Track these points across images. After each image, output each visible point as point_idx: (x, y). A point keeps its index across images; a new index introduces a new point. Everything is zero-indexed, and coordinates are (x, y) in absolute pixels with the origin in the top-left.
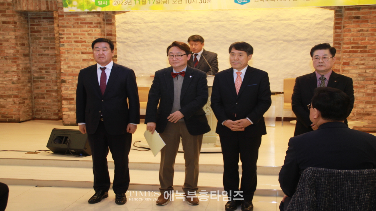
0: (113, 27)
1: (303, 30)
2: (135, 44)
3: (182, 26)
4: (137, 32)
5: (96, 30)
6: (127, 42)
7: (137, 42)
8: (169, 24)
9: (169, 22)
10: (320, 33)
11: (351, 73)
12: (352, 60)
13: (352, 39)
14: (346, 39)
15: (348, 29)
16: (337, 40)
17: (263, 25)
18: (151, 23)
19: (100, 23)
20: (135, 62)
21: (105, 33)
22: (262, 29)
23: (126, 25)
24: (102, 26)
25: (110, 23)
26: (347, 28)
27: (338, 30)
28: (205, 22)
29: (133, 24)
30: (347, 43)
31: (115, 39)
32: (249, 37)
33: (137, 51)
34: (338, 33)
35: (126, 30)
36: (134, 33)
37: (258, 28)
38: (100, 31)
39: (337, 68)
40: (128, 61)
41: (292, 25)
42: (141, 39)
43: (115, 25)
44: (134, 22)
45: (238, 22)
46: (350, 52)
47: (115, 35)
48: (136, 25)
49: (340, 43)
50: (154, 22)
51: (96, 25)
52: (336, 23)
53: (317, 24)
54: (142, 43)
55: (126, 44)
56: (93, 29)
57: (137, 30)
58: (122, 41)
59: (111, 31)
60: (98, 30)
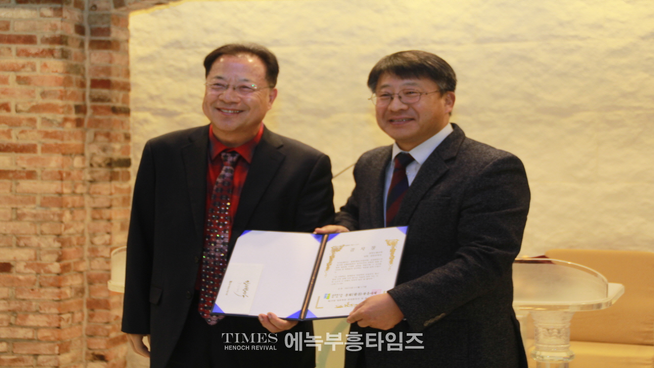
0: (115, 55)
5: (48, 65)
8: (330, 48)
9: (331, 43)
19: (61, 40)
21: (84, 78)
23: (180, 52)
24: (74, 49)
25: (103, 41)
28: (459, 44)
31: (126, 99)
32: (625, 95)
35: (181, 70)
38: (61, 70)
43: (127, 52)
45: (581, 43)
47: (126, 87)
51: (47, 47)
56: (38, 62)
58: (164, 110)
59: (107, 70)
60: (56, 65)
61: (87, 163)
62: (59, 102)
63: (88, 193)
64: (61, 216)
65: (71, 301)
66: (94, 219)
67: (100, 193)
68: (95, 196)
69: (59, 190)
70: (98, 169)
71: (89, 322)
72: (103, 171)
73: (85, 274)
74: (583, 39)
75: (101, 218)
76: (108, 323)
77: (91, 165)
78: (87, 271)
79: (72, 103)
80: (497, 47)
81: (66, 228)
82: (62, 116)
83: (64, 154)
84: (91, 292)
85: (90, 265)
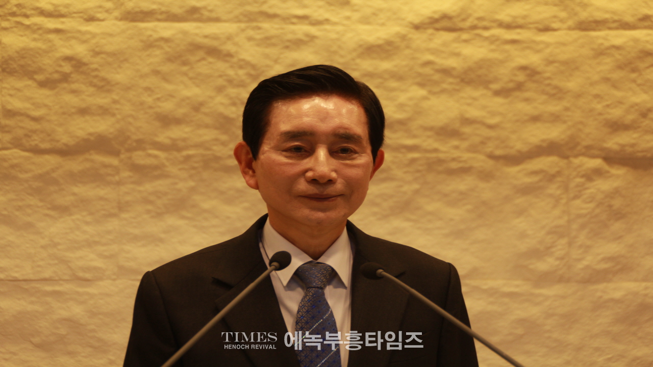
4: (65, 78)
7: (65, 152)
20: (49, 288)
29: (38, 20)
33: (64, 210)
42: (102, 126)
54: (99, 158)
57: (67, 68)
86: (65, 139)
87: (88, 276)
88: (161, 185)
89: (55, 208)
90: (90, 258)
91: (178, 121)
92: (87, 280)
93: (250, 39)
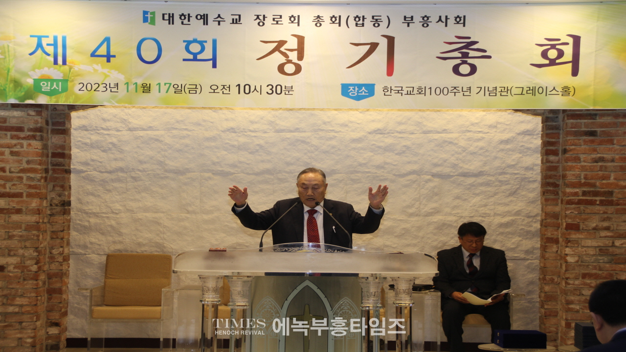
0: (67, 138)
1: (473, 153)
2: (106, 175)
3: (213, 139)
4: (110, 149)
5: (32, 144)
6: (87, 171)
7: (110, 172)
8: (185, 132)
9: (186, 129)
10: (510, 161)
11: (584, 247)
12: (585, 220)
13: (582, 177)
14: (571, 176)
15: (574, 156)
16: (550, 177)
17: (389, 141)
18: (144, 130)
19: (40, 130)
20: (104, 215)
21: (48, 152)
22: (388, 149)
23: (86, 132)
24: (45, 135)
25: (61, 129)
26: (571, 153)
27: (552, 158)
28: (265, 132)
29: (102, 131)
30: (573, 185)
31: (70, 164)
32: (361, 165)
33: (109, 191)
34: (552, 163)
36: (104, 151)
37: (379, 147)
38: (40, 147)
39: (552, 236)
40: (87, 213)
41: (451, 143)
42: (120, 164)
43: (70, 136)
44: (105, 127)
45: (336, 134)
46: (580, 202)
47: (70, 157)
48: (108, 134)
49: (558, 183)
50: (150, 128)
51: (31, 133)
52: (545, 144)
53: (502, 142)
54: (121, 174)
55: (83, 175)
56: (25, 142)
57: (110, 146)
59: (63, 147)
60: (37, 144)
61: (49, 204)
62: (39, 167)
63: (49, 222)
64: (38, 236)
65: (41, 289)
66: (52, 238)
67: (56, 222)
68: (53, 224)
69: (37, 220)
70: (56, 207)
71: (48, 302)
72: (59, 209)
73: (46, 272)
74: (336, 132)
75: (57, 238)
76: (60, 303)
77: (51, 205)
78: (47, 270)
79: (44, 167)
80: (288, 135)
81: (40, 244)
82: (40, 175)
83: (40, 199)
84: (49, 284)
85: (49, 267)
86: (109, 169)
87: (117, 212)
88: (140, 183)
89: (107, 190)
90: (118, 206)
91: (145, 163)
92: (116, 213)
93: (169, 136)
